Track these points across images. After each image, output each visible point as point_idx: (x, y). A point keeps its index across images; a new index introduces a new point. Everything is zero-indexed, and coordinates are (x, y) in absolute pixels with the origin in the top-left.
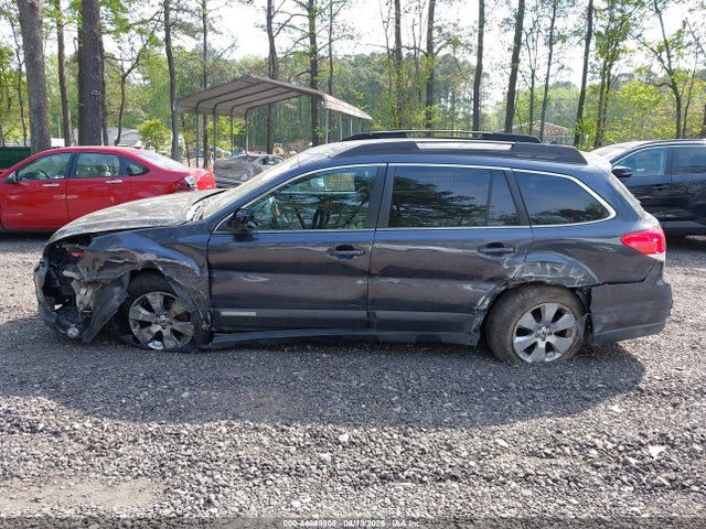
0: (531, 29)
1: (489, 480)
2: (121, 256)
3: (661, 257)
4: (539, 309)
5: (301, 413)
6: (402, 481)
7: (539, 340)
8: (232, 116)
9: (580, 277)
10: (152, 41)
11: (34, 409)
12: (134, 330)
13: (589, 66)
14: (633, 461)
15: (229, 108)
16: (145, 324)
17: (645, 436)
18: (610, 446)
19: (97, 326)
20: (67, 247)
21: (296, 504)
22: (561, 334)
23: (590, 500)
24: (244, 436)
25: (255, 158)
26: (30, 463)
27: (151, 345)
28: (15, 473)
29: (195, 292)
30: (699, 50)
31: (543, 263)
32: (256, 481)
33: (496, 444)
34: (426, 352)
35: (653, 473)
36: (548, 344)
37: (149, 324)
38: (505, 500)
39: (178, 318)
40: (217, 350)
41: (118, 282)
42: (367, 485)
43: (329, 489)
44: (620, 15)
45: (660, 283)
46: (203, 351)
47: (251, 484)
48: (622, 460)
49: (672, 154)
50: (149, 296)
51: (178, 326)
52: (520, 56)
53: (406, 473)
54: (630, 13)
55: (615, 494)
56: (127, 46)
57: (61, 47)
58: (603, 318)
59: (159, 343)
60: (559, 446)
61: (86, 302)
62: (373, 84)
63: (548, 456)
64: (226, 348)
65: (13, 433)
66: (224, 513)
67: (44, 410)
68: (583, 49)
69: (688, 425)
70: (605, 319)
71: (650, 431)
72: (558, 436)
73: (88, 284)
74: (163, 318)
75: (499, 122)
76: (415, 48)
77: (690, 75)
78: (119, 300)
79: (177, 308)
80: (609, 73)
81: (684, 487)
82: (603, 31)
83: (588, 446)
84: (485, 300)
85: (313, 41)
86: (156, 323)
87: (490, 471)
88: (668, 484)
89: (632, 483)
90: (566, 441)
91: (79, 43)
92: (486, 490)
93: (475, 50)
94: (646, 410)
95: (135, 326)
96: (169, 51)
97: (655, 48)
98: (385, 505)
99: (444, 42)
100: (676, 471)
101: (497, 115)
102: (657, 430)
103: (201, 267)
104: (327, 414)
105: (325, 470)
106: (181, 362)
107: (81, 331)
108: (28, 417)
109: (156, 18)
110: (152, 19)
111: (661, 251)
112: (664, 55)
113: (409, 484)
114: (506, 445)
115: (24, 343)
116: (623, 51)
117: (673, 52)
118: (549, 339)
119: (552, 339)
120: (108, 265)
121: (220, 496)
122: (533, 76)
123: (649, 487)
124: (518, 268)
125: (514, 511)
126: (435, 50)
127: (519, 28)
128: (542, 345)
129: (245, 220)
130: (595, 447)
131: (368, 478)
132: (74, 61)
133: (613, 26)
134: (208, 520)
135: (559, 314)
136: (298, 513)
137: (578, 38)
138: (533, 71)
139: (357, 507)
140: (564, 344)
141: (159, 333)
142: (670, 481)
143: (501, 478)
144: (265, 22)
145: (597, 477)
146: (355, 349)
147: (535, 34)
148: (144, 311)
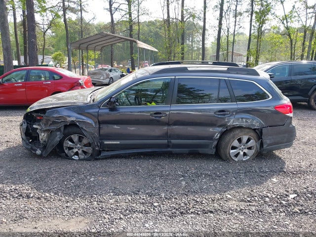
0: (227, 10)
1: (226, 212)
2: (60, 118)
3: (291, 115)
4: (240, 138)
5: (143, 186)
6: (190, 214)
7: (240, 151)
8: (95, 50)
9: (257, 124)
10: (57, 16)
11: (27, 188)
12: (66, 151)
13: (252, 27)
14: (284, 202)
15: (94, 47)
16: (70, 148)
17: (288, 192)
18: (274, 196)
19: (50, 150)
20: (35, 115)
21: (147, 225)
22: (250, 148)
23: (268, 219)
24: (120, 197)
25: (106, 69)
26: (30, 212)
27: (73, 157)
28: (24, 216)
29: (93, 134)
30: (299, 19)
31: (242, 118)
32: (129, 216)
33: (227, 197)
34: (192, 157)
35: (293, 207)
36: (244, 153)
37: (72, 148)
38: (233, 221)
39: (85, 146)
40: (102, 159)
41: (59, 130)
42: (175, 216)
43: (160, 218)
44: (266, 4)
45: (291, 126)
46: (97, 159)
47: (127, 218)
48: (279, 202)
49: (291, 67)
50: (72, 136)
51: (85, 149)
52: (222, 22)
53: (191, 210)
54: (270, 3)
55: (278, 217)
56: (45, 18)
57: (15, 19)
58: (267, 141)
59: (77, 157)
60: (253, 197)
61: (44, 139)
62: (156, 34)
63: (249, 201)
64: (106, 158)
65: (20, 199)
66: (117, 230)
67: (32, 188)
68: (250, 18)
69: (305, 186)
70: (268, 142)
71: (290, 189)
72: (252, 193)
73: (45, 131)
74: (79, 145)
75: (212, 51)
76: (176, 18)
77: (296, 30)
78: (60, 138)
79: (85, 141)
80: (261, 30)
81: (306, 213)
82: (258, 11)
83: (265, 197)
84: (218, 135)
85: (130, 16)
86: (76, 148)
87: (226, 209)
88: (299, 212)
89: (284, 212)
90: (255, 195)
91: (23, 17)
92: (225, 217)
93: (202, 20)
94: (287, 180)
95: (66, 149)
96: (65, 20)
97: (281, 19)
98: (184, 224)
99: (189, 16)
100: (302, 206)
101: (212, 48)
102: (292, 189)
103: (95, 123)
104: (154, 186)
105: (157, 211)
106: (88, 165)
107: (42, 152)
108: (25, 191)
109: (58, 5)
110: (57, 6)
111: (291, 112)
112: (285, 22)
113: (192, 215)
114: (230, 197)
115: (16, 158)
116: (267, 20)
117: (289, 20)
118: (245, 151)
119: (246, 151)
120: (54, 123)
121: (115, 223)
122: (228, 31)
123: (291, 213)
124: (232, 121)
125: (237, 225)
126: (185, 20)
127: (222, 9)
128: (242, 153)
129: (115, 102)
130: (268, 197)
131: (175, 213)
132: (21, 25)
133: (262, 9)
134: (111, 233)
135: (249, 140)
136: (148, 229)
137: (247, 14)
138: (228, 29)
139: (173, 226)
140: (251, 153)
141: (77, 152)
142: (300, 210)
143: (231, 212)
144: (108, 7)
145: (270, 210)
146: (162, 157)
147: (229, 12)
148: (70, 143)
